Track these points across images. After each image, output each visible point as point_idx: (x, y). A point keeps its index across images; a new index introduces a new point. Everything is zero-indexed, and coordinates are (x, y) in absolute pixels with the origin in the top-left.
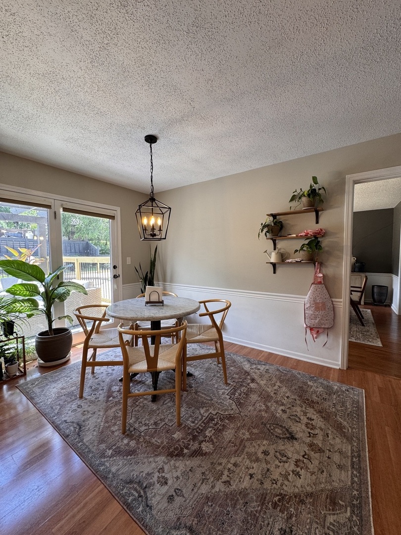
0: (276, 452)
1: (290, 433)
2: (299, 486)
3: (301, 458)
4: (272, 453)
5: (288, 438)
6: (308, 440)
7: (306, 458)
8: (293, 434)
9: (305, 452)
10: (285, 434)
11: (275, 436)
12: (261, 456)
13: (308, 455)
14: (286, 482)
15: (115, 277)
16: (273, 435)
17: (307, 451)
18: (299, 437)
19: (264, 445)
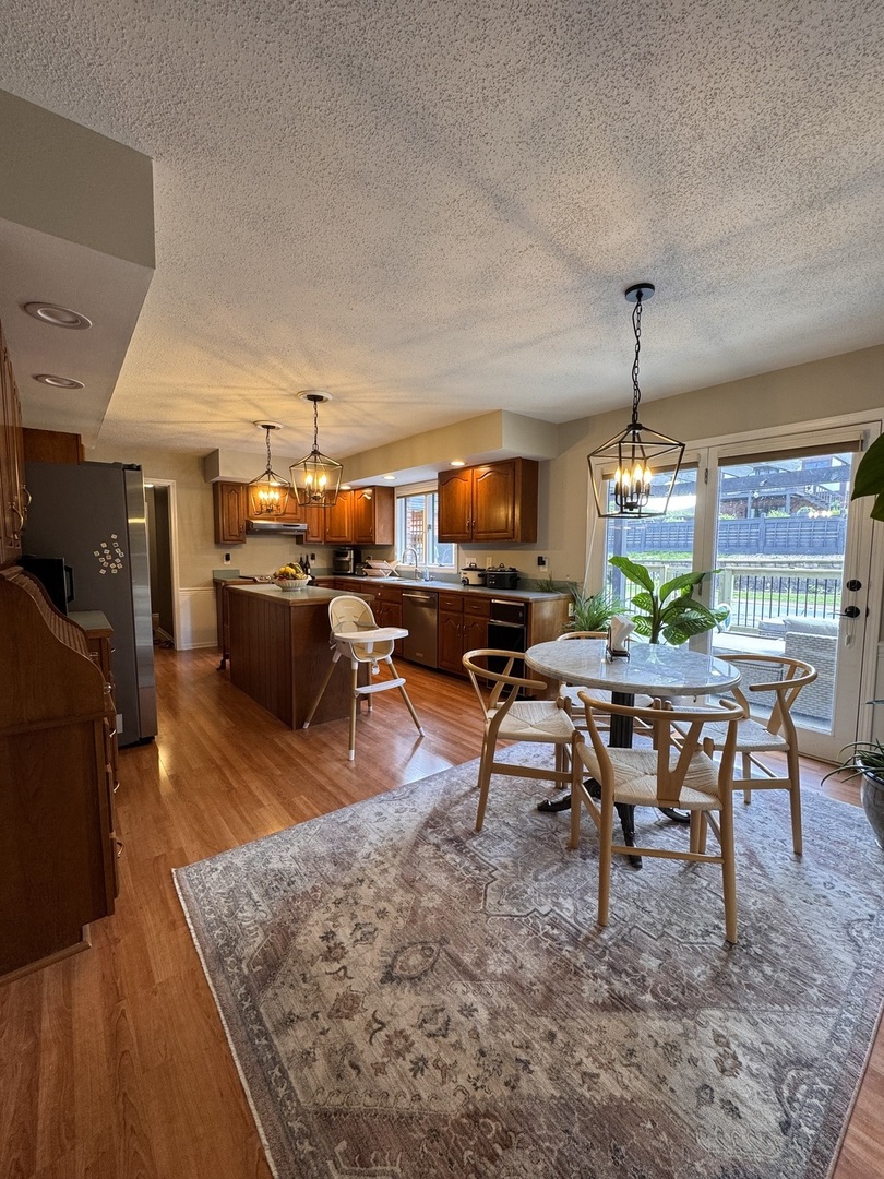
0: (376, 930)
1: (400, 979)
2: (313, 929)
3: (344, 962)
4: (379, 924)
5: (391, 967)
6: (369, 1006)
7: (340, 970)
8: (395, 983)
9: (351, 978)
10: (401, 968)
11: (406, 945)
12: (383, 904)
13: (341, 979)
14: (328, 915)
15: (851, 612)
16: (411, 944)
17: (349, 982)
18: (384, 992)
19: (396, 918)
